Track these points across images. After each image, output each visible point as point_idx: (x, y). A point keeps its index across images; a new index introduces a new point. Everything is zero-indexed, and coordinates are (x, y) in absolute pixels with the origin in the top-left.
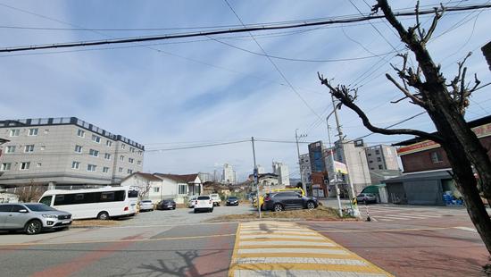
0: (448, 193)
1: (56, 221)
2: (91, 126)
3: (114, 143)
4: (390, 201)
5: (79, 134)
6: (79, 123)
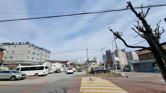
0: (155, 68)
1: (21, 76)
2: (33, 45)
3: (41, 50)
4: (135, 70)
5: (29, 47)
6: (29, 44)
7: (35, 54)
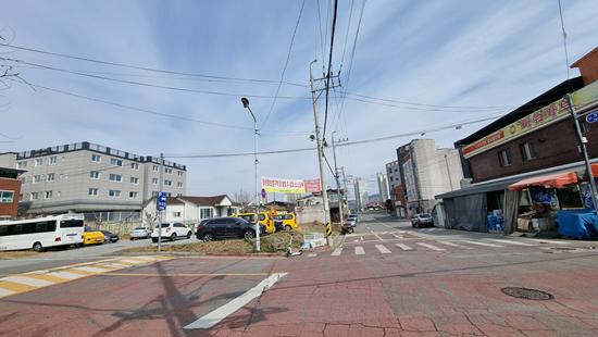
2: (108, 149)
5: (94, 159)
6: (91, 147)
7: (119, 178)
